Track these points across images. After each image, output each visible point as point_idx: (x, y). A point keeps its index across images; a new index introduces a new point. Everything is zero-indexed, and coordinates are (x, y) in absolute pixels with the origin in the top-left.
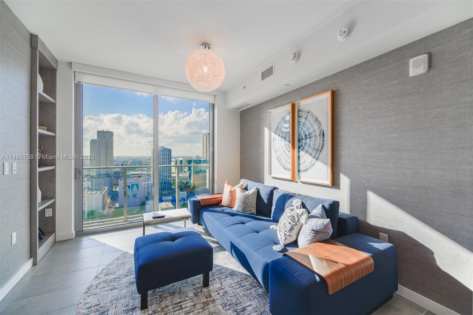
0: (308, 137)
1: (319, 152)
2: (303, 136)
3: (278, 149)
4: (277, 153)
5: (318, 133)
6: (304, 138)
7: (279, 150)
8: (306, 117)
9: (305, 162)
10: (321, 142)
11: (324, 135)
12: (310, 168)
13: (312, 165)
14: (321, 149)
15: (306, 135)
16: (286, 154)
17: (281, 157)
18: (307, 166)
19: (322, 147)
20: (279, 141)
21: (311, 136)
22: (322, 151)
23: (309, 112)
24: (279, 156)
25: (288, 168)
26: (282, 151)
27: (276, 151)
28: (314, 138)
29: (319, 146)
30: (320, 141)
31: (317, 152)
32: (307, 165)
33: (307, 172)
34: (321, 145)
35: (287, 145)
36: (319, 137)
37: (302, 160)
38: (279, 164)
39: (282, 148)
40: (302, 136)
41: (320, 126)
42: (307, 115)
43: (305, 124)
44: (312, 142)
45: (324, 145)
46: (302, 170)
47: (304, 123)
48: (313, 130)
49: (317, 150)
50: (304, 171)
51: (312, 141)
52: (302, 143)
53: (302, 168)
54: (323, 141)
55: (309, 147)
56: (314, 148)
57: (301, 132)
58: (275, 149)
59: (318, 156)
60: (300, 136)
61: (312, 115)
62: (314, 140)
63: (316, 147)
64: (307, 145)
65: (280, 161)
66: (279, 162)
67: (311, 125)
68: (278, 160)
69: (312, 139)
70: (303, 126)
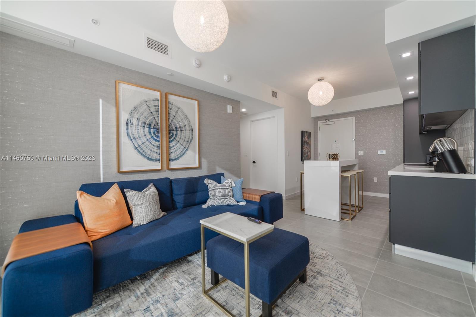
0: (179, 130)
1: (189, 143)
2: (174, 128)
3: (136, 136)
4: (136, 141)
5: (187, 128)
6: (174, 130)
7: (139, 137)
8: (177, 111)
9: (176, 151)
10: (191, 136)
11: (192, 130)
12: (181, 156)
13: (183, 154)
14: (190, 141)
15: (176, 128)
16: (150, 143)
17: (143, 146)
18: (178, 155)
19: (191, 139)
20: (139, 127)
21: (182, 130)
22: (191, 142)
23: (179, 108)
24: (140, 144)
25: (154, 159)
26: (145, 140)
27: (132, 138)
28: (184, 131)
29: (189, 138)
30: (189, 135)
31: (187, 143)
32: (178, 153)
33: (178, 161)
34: (191, 138)
35: (152, 133)
36: (189, 131)
37: (173, 149)
38: (140, 155)
39: (145, 135)
40: (172, 127)
41: (190, 123)
42: (177, 109)
43: (175, 118)
44: (182, 135)
45: (193, 138)
46: (173, 158)
47: (175, 116)
48: (183, 125)
49: (188, 141)
50: (175, 159)
51: (182, 133)
52: (173, 134)
53: (173, 156)
54: (192, 135)
55: (180, 138)
56: (184, 140)
57: (171, 123)
58: (131, 136)
59: (189, 146)
60: (171, 127)
61: (183, 112)
62: (184, 133)
63: (187, 139)
64: (178, 136)
65: (141, 151)
66: (139, 152)
67: (182, 120)
68: (138, 150)
69: (182, 132)
70: (173, 119)
